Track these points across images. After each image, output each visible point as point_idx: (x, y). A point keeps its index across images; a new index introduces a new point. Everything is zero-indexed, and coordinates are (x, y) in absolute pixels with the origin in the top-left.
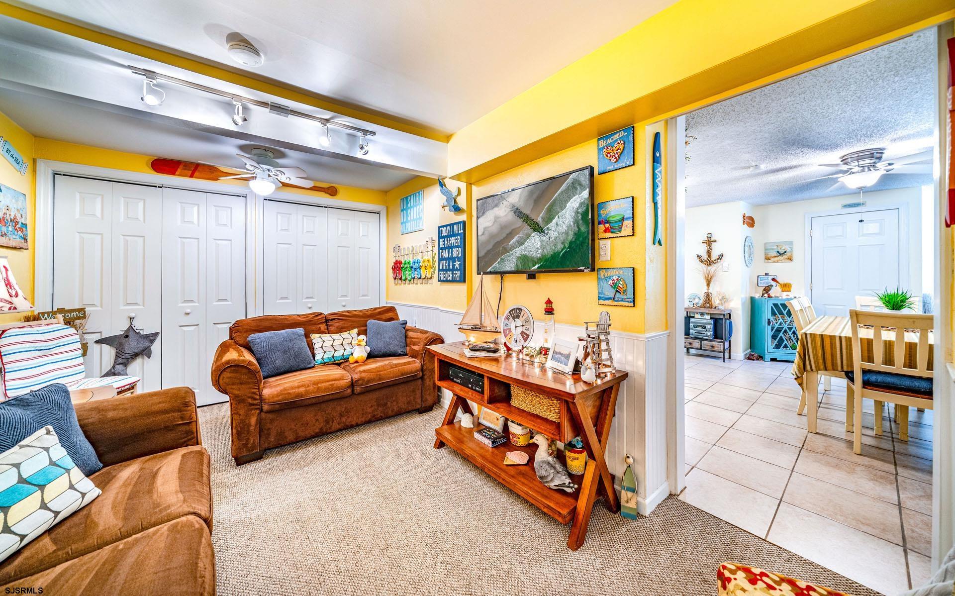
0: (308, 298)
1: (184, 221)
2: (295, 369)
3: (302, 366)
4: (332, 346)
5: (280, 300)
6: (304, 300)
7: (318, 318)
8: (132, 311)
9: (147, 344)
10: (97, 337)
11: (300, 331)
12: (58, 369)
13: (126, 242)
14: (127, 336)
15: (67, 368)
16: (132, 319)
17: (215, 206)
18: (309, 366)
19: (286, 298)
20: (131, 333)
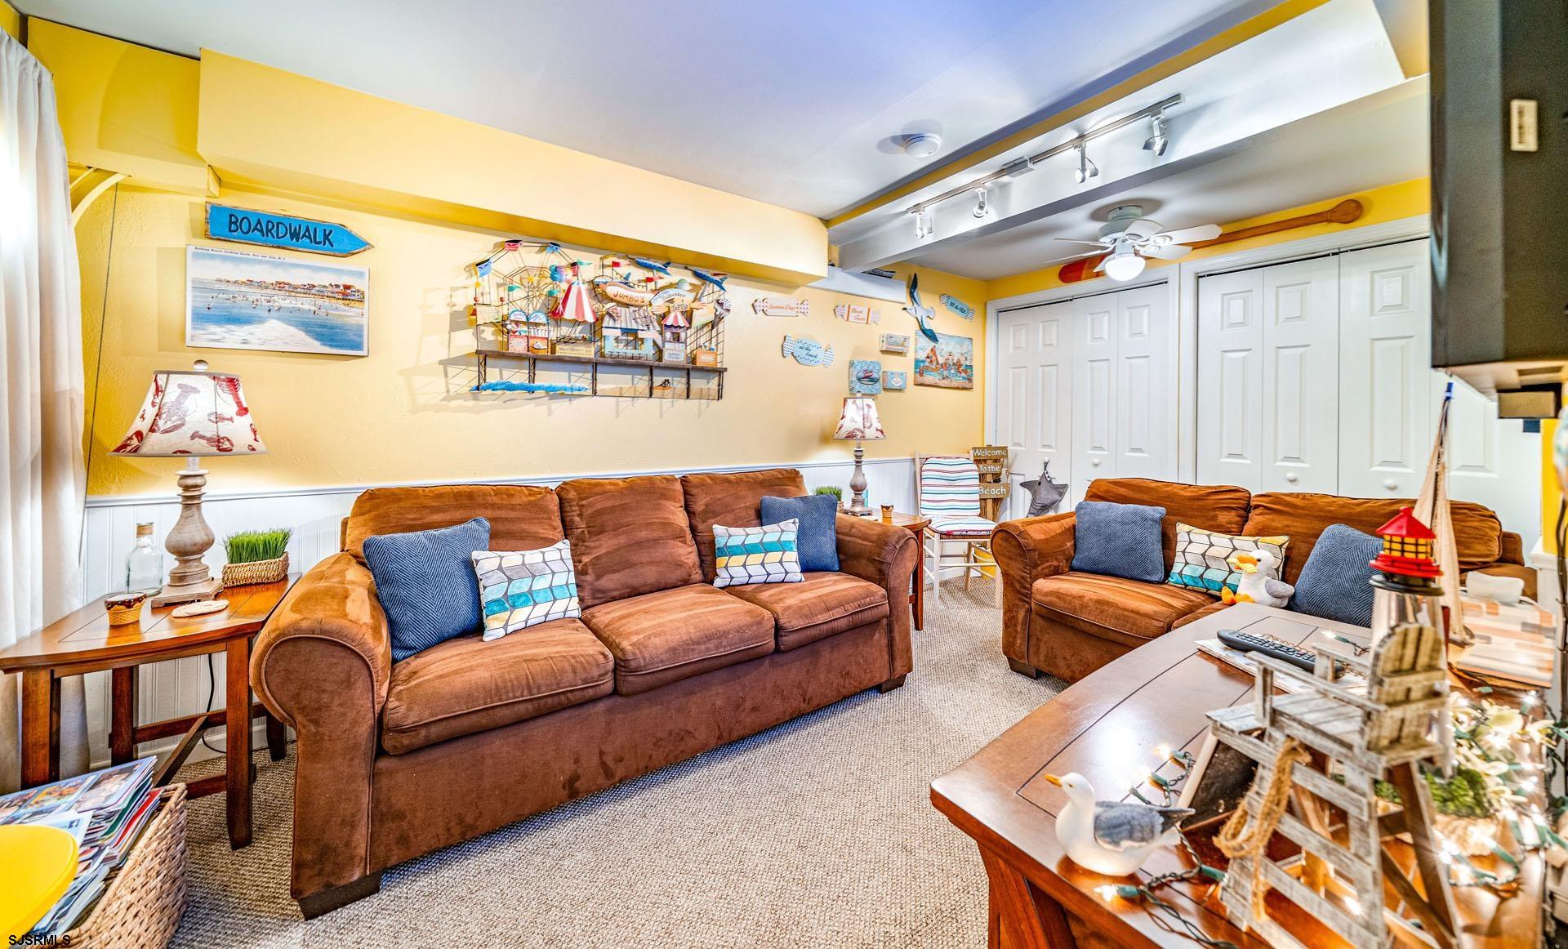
0: (1286, 459)
1: (1094, 339)
2: (1122, 573)
3: (1136, 573)
4: (1203, 555)
5: (1227, 457)
6: (1279, 464)
7: (1219, 497)
8: (1047, 454)
9: (1056, 497)
10: (1022, 479)
11: (1158, 512)
12: (955, 500)
13: (1043, 371)
14: (1040, 484)
15: (963, 501)
16: (1046, 464)
17: (1129, 308)
18: (1148, 578)
19: (1239, 456)
20: (1043, 481)
